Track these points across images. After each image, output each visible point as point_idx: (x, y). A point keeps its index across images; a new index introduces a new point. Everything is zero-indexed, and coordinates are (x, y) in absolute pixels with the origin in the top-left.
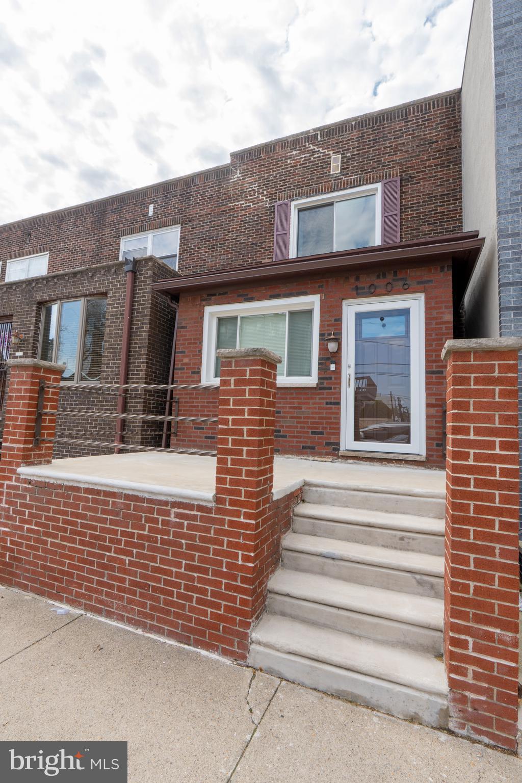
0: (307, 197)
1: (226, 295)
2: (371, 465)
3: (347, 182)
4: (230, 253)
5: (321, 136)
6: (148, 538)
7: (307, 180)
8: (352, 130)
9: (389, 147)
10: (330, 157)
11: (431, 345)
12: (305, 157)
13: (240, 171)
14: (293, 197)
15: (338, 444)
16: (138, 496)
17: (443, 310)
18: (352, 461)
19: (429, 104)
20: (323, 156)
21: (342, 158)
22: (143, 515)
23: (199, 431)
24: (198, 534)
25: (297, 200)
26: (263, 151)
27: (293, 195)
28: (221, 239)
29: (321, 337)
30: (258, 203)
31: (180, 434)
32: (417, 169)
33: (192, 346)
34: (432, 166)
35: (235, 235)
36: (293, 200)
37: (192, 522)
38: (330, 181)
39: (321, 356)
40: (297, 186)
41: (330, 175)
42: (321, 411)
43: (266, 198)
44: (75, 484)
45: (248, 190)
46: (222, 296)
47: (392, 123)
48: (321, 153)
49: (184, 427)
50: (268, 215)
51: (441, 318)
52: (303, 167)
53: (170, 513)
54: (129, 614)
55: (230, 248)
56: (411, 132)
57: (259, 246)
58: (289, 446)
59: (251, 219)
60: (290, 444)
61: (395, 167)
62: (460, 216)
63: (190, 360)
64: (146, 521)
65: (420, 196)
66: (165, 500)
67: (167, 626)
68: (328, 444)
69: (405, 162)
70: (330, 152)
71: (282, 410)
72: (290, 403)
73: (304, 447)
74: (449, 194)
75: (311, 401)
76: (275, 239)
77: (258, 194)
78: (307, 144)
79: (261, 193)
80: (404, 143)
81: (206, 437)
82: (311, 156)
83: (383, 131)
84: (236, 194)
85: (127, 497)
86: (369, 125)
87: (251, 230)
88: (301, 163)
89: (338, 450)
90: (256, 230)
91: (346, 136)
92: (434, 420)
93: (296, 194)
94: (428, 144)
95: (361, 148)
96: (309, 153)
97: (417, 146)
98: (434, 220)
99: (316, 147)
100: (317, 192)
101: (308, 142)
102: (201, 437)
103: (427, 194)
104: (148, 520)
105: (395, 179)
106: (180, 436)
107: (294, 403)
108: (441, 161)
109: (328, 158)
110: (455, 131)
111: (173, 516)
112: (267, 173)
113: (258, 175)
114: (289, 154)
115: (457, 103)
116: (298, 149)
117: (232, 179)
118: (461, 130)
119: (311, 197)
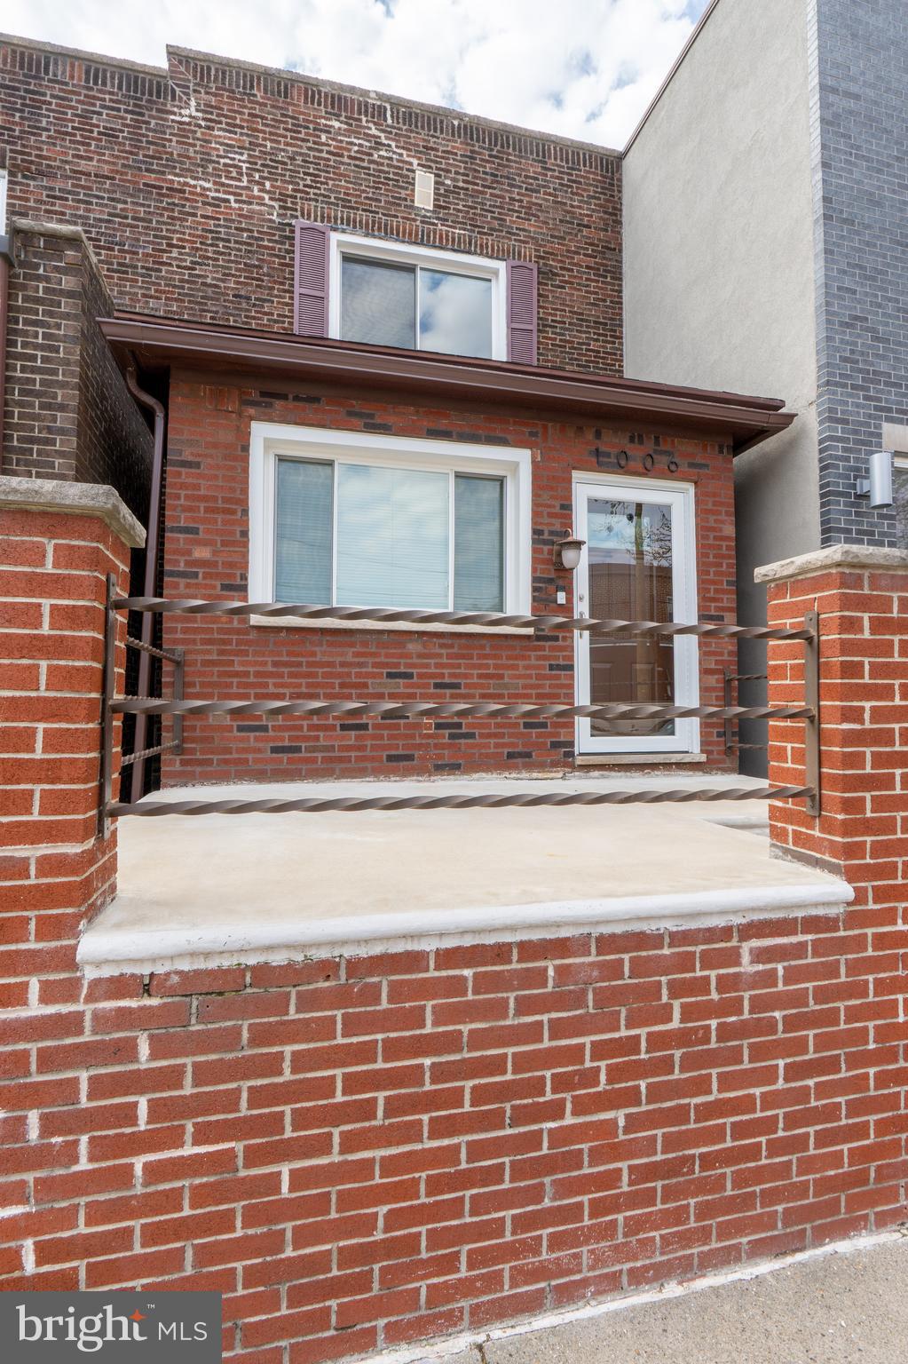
0: (367, 235)
1: (316, 406)
2: (627, 777)
3: (447, 236)
4: (176, 300)
5: (392, 117)
6: (682, 1038)
7: (366, 198)
8: (453, 135)
9: (518, 201)
10: (413, 171)
11: (708, 573)
12: (360, 145)
13: (199, 104)
14: (336, 222)
15: (572, 744)
16: (642, 933)
17: (723, 517)
18: (596, 773)
19: (578, 154)
20: (398, 161)
21: (436, 183)
22: (664, 979)
23: (252, 735)
24: (810, 985)
25: (344, 231)
26: (259, 84)
27: (336, 219)
28: (148, 255)
29: (536, 537)
30: (251, 203)
31: (193, 746)
32: (561, 261)
33: (220, 517)
34: (582, 267)
35: (189, 259)
36: (335, 230)
37: (793, 963)
38: (415, 220)
39: (538, 575)
40: (343, 200)
41: (412, 207)
42: (540, 682)
43: (271, 199)
44: (399, 948)
45: (222, 161)
46: (307, 405)
47: (521, 157)
48: (394, 153)
49: (204, 728)
50: (276, 241)
51: (721, 530)
52: (356, 166)
53: (739, 956)
54: (636, 1259)
55: (174, 286)
56: (552, 191)
57: (254, 305)
58: (481, 754)
59: (233, 235)
60: (483, 751)
61: (527, 243)
62: (620, 366)
63: (215, 553)
64: (673, 995)
65: (565, 311)
66: (723, 924)
67: (746, 1235)
68: (556, 745)
69: (542, 240)
70: (411, 160)
71: (463, 681)
72: (480, 666)
73: (510, 756)
74: (606, 324)
75: (521, 663)
76: (296, 302)
77: (248, 181)
78: (364, 119)
79: (258, 183)
80: (540, 205)
81: (275, 750)
82: (375, 149)
83: (507, 166)
84: (189, 158)
85: (608, 943)
86: (484, 142)
87: (232, 262)
88: (353, 154)
89: (571, 754)
90: (245, 264)
91: (442, 143)
92: (714, 694)
93: (342, 219)
94: (578, 225)
95: (470, 179)
96: (369, 141)
97: (561, 221)
98: (586, 361)
99: (382, 135)
100: (388, 233)
101: (366, 116)
102: (259, 750)
103: (575, 313)
104: (677, 990)
105: (528, 264)
106: (193, 751)
107: (487, 666)
108: (596, 263)
109: (408, 170)
110: (614, 221)
111: (746, 958)
112: (271, 141)
113: (247, 135)
114: (323, 121)
115: (616, 176)
116: (342, 119)
117: (174, 114)
118: (620, 223)
119: (374, 236)
